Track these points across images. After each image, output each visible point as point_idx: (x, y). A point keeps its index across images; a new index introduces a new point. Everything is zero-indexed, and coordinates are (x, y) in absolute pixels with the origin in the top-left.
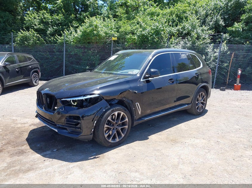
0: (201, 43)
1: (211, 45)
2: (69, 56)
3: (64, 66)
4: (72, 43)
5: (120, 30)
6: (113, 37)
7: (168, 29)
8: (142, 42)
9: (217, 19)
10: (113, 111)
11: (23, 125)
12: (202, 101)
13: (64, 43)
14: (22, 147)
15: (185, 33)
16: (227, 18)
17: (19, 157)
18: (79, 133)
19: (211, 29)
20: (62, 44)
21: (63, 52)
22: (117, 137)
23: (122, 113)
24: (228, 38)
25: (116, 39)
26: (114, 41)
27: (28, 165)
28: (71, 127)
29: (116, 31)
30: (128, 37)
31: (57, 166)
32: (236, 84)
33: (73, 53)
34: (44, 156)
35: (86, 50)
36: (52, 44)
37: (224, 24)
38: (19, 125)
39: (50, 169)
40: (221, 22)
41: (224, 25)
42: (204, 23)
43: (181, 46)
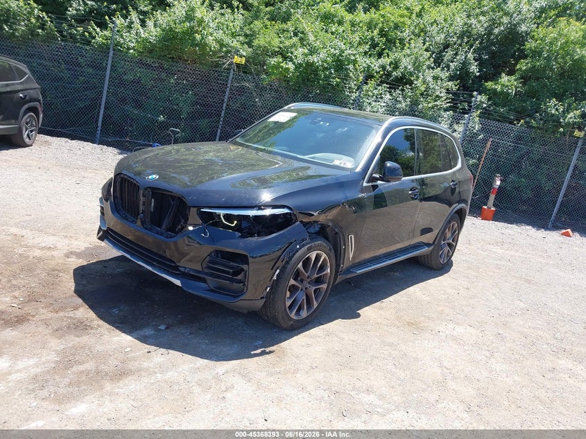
0: (430, 105)
1: (448, 113)
2: (117, 82)
3: (103, 106)
4: (131, 51)
5: (256, 43)
6: (236, 56)
7: (363, 62)
8: (304, 80)
9: (465, 58)
10: (310, 250)
11: (49, 253)
12: (451, 241)
13: (111, 49)
14: (76, 312)
15: (397, 77)
16: (486, 59)
17: (81, 338)
18: (237, 294)
19: (451, 78)
20: (104, 49)
21: (106, 70)
22: (305, 307)
23: (324, 256)
24: (485, 105)
25: (243, 61)
26: (238, 65)
27: (113, 362)
28: (219, 277)
29: (246, 43)
30: (273, 61)
31: (186, 367)
32: (486, 207)
33: (129, 77)
34: (144, 340)
35: (163, 75)
36: (78, 45)
37: (478, 72)
38: (38, 253)
39: (170, 375)
40: (473, 67)
41: (478, 74)
42: (438, 61)
43: (385, 104)
